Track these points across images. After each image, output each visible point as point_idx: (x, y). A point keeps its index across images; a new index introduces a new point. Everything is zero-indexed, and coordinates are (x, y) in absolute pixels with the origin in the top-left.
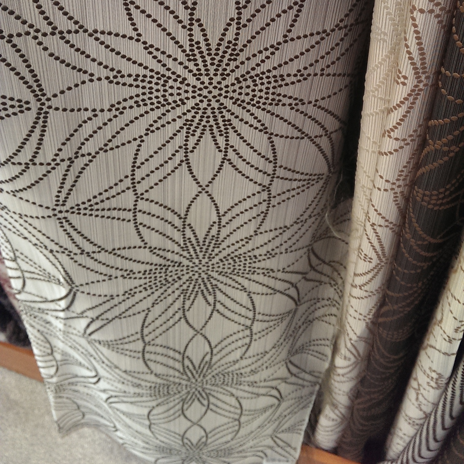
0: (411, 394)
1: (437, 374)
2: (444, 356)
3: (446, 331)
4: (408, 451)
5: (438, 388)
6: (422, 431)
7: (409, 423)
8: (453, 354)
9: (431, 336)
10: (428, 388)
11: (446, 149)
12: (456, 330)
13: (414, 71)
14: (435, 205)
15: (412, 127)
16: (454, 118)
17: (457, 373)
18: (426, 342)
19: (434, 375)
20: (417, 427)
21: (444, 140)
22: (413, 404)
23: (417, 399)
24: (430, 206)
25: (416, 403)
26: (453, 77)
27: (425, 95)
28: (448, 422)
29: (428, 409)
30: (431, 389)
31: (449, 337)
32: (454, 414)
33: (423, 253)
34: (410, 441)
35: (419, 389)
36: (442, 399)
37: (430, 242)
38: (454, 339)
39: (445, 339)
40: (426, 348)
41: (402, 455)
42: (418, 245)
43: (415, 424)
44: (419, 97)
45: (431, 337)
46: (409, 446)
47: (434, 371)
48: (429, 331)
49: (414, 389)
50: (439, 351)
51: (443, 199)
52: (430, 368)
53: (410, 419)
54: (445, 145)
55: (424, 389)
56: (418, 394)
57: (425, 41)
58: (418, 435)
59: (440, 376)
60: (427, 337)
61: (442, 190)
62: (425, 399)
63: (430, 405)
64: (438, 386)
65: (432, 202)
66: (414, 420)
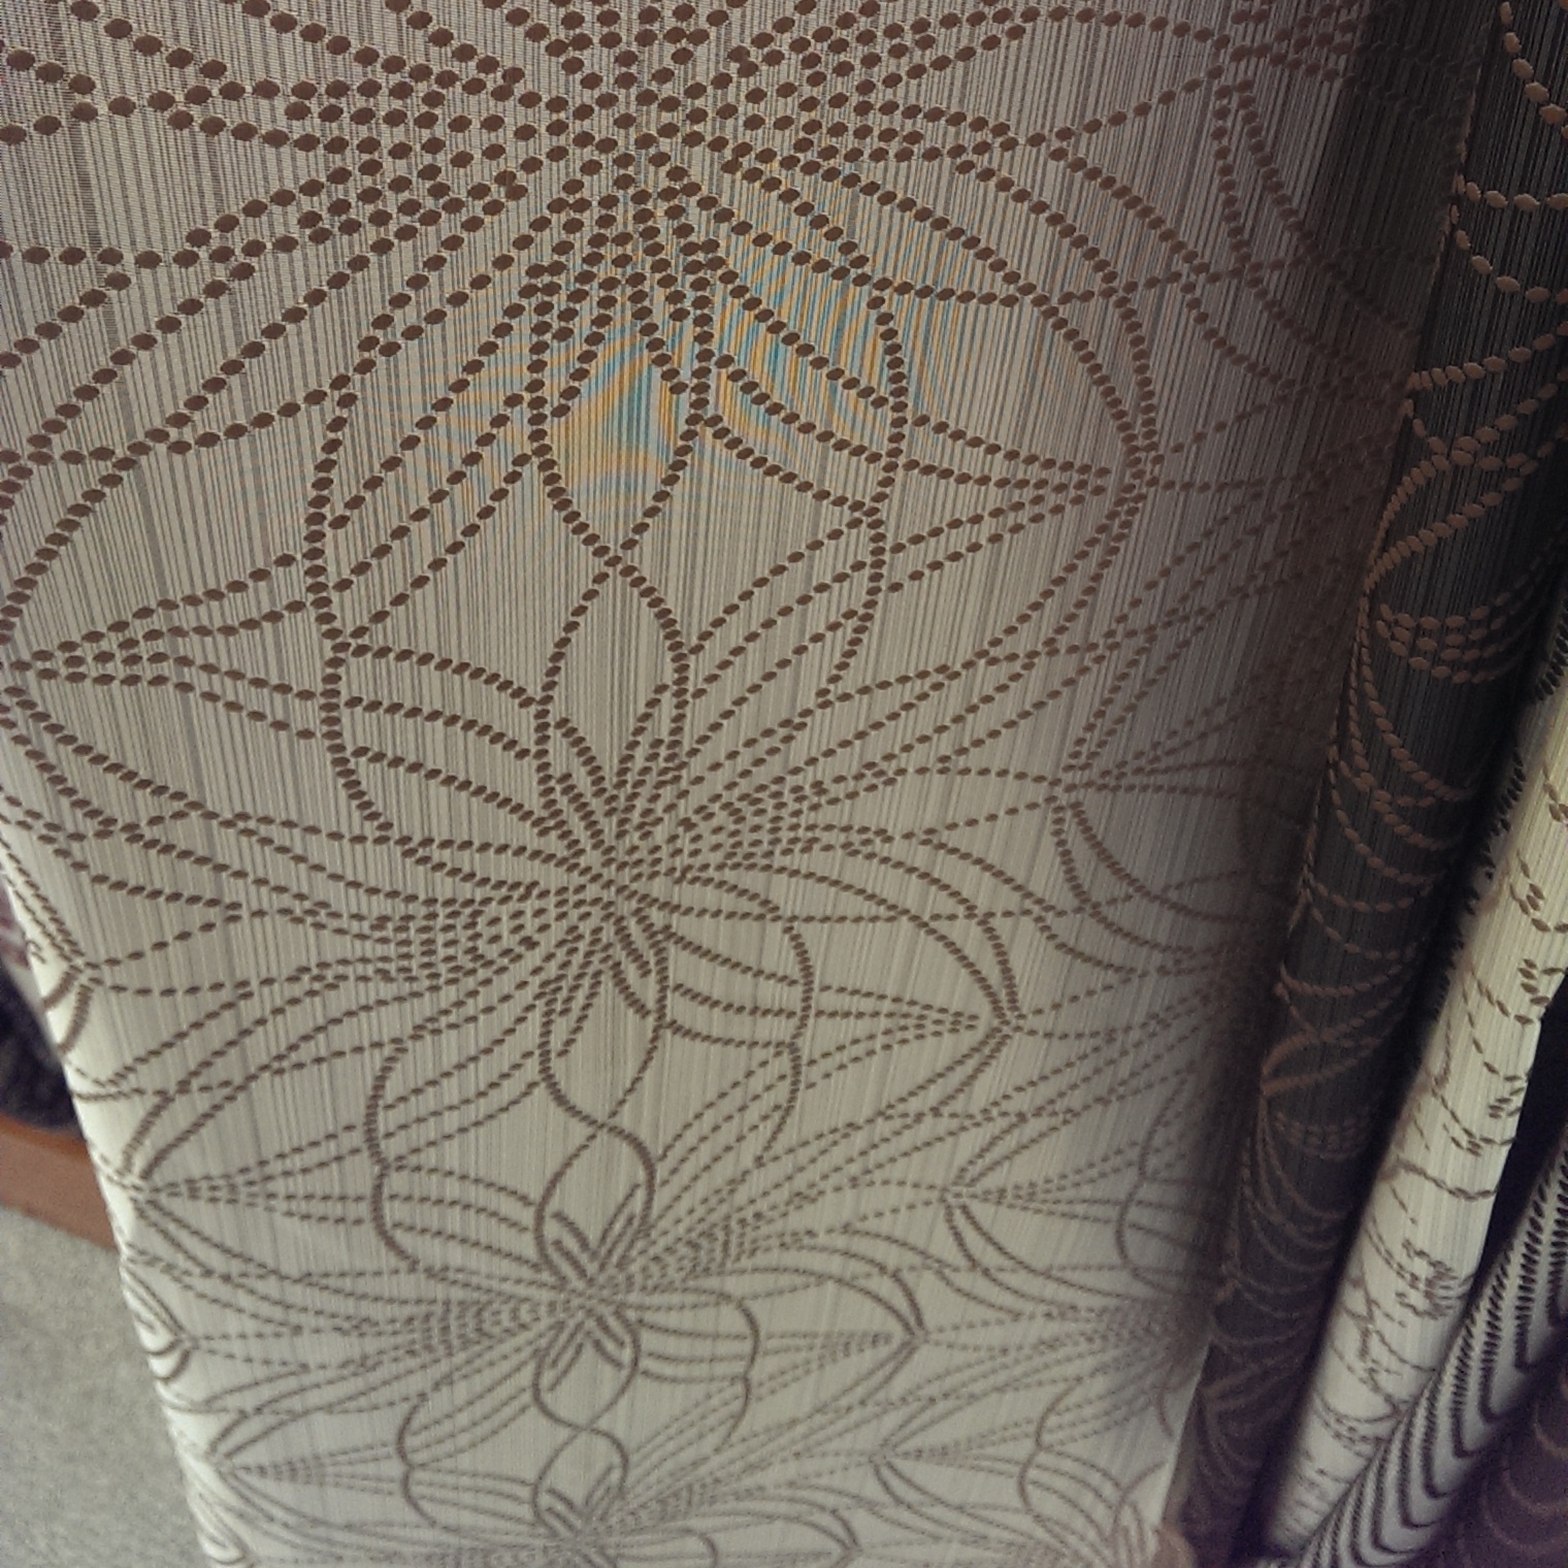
0: (1345, 1335)
1: (1433, 1264)
2: (1455, 1200)
3: (1459, 1114)
4: (1337, 1527)
5: (1435, 1312)
6: (1384, 1459)
7: (1338, 1436)
8: (1485, 1194)
9: (1411, 1132)
10: (1399, 1312)
11: (1491, 463)
12: (1494, 1111)
14: (1454, 665)
16: (1520, 353)
17: (1508, 1260)
18: (1393, 1154)
19: (1422, 1268)
20: (1367, 1449)
21: (1486, 433)
22: (1350, 1368)
23: (1364, 1352)
24: (1441, 671)
25: (1360, 1367)
26: (1516, 208)
28: (1475, 1427)
29: (1404, 1384)
30: (1409, 1315)
31: (1467, 1132)
32: (1496, 1402)
33: (1417, 838)
34: (1346, 1495)
35: (1371, 1318)
36: (1456, 1351)
37: (1440, 799)
38: (1488, 1141)
39: (1458, 1144)
40: (1393, 1174)
41: (1315, 1543)
42: (1401, 812)
43: (1356, 1437)
45: (1412, 1134)
46: (1342, 1513)
47: (1421, 1254)
48: (1405, 1114)
49: (1354, 1316)
50: (1438, 1184)
51: (1483, 644)
52: (1407, 1244)
53: (1338, 1421)
54: (1489, 449)
55: (1387, 1315)
56: (1365, 1334)
58: (1372, 1476)
59: (1441, 1271)
60: (1397, 1135)
61: (1479, 613)
62: (1391, 1351)
63: (1408, 1371)
64: (1436, 1306)
65: (1448, 654)
66: (1354, 1424)
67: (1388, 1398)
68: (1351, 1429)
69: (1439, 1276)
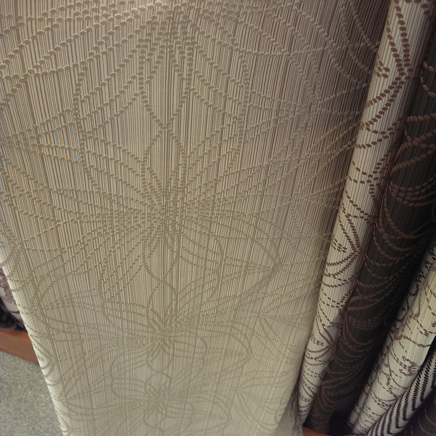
0: (382, 378)
1: (411, 363)
2: (419, 347)
3: (423, 325)
8: (428, 346)
9: (406, 328)
10: (399, 374)
11: (424, 146)
12: (434, 325)
13: (396, 64)
14: (409, 201)
15: (392, 120)
19: (408, 364)
21: (423, 137)
22: (384, 388)
23: (388, 384)
24: (405, 203)
25: (387, 387)
27: (407, 88)
28: (418, 403)
29: (399, 392)
30: (403, 375)
31: (425, 330)
33: (395, 248)
35: (391, 375)
37: (403, 238)
38: (430, 332)
39: (422, 333)
40: (400, 339)
42: (391, 240)
43: (384, 405)
44: (400, 90)
47: (408, 360)
49: (385, 374)
50: (414, 343)
51: (418, 196)
52: (403, 357)
53: (379, 400)
54: (424, 142)
55: (396, 375)
56: (389, 379)
57: (410, 33)
58: (388, 415)
61: (418, 187)
62: (396, 384)
63: (400, 389)
64: (411, 373)
65: (408, 198)
66: (384, 402)
67: (395, 395)
68: (383, 403)
69: (413, 366)
